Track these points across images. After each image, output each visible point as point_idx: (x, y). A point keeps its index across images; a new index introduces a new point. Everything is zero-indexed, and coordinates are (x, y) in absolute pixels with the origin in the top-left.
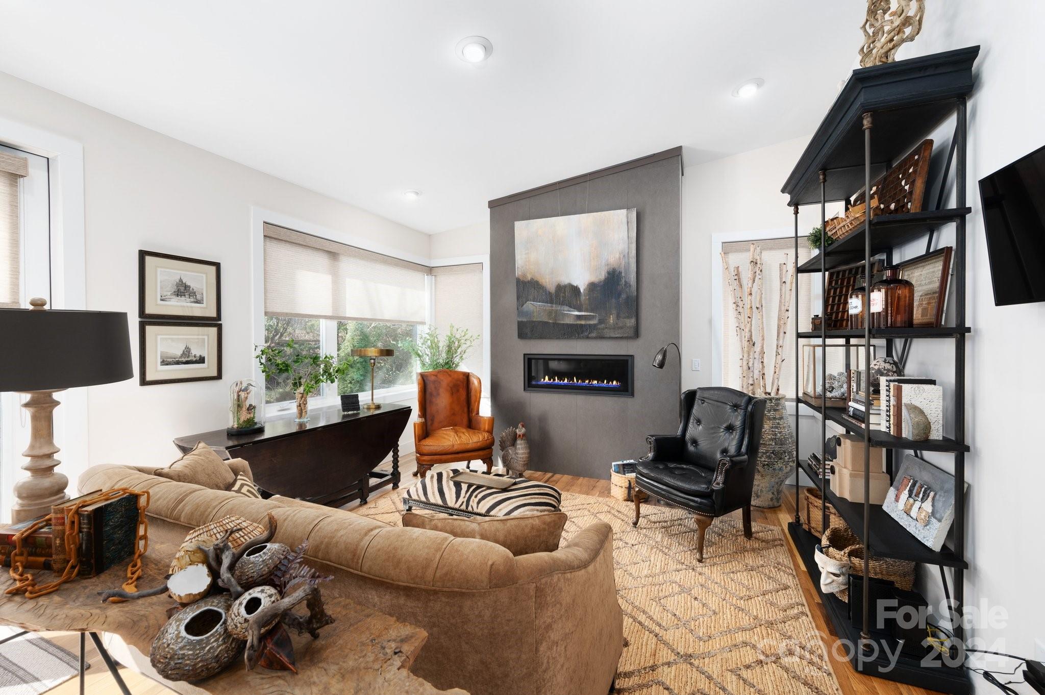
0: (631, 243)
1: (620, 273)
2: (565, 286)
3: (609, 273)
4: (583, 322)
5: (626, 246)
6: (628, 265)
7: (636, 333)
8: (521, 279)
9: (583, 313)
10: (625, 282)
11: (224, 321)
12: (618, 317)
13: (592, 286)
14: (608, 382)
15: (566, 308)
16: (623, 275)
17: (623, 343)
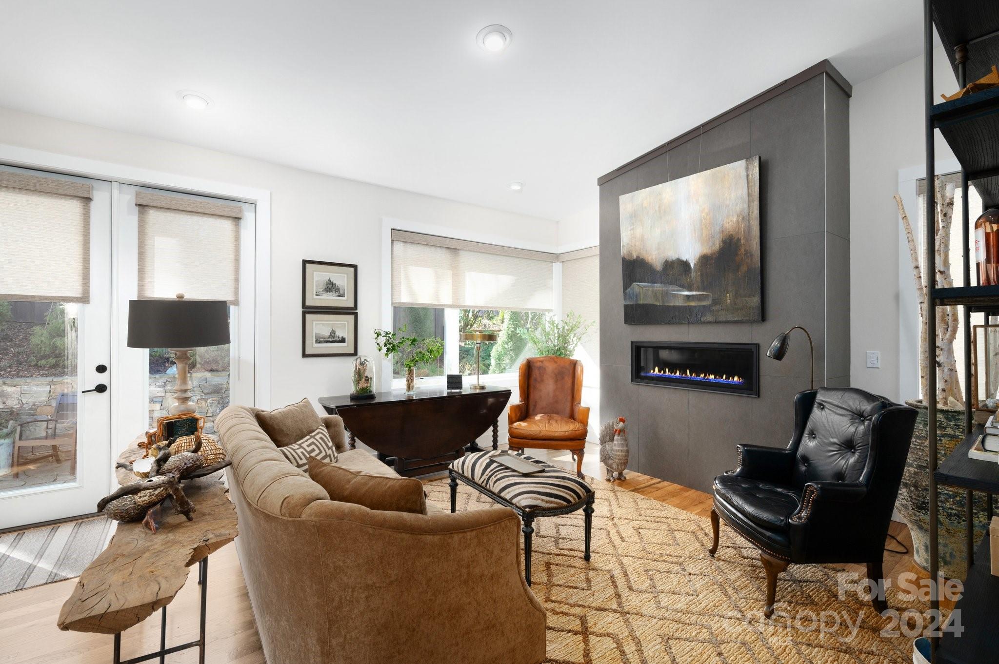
0: (753, 201)
1: (739, 240)
2: (673, 263)
3: (724, 242)
4: (693, 304)
5: (746, 206)
6: (749, 227)
7: (763, 316)
8: (627, 258)
9: (694, 293)
10: (745, 250)
11: (359, 311)
12: (736, 296)
13: (704, 260)
14: (727, 378)
15: (675, 287)
16: (742, 242)
17: (745, 328)
